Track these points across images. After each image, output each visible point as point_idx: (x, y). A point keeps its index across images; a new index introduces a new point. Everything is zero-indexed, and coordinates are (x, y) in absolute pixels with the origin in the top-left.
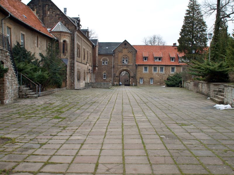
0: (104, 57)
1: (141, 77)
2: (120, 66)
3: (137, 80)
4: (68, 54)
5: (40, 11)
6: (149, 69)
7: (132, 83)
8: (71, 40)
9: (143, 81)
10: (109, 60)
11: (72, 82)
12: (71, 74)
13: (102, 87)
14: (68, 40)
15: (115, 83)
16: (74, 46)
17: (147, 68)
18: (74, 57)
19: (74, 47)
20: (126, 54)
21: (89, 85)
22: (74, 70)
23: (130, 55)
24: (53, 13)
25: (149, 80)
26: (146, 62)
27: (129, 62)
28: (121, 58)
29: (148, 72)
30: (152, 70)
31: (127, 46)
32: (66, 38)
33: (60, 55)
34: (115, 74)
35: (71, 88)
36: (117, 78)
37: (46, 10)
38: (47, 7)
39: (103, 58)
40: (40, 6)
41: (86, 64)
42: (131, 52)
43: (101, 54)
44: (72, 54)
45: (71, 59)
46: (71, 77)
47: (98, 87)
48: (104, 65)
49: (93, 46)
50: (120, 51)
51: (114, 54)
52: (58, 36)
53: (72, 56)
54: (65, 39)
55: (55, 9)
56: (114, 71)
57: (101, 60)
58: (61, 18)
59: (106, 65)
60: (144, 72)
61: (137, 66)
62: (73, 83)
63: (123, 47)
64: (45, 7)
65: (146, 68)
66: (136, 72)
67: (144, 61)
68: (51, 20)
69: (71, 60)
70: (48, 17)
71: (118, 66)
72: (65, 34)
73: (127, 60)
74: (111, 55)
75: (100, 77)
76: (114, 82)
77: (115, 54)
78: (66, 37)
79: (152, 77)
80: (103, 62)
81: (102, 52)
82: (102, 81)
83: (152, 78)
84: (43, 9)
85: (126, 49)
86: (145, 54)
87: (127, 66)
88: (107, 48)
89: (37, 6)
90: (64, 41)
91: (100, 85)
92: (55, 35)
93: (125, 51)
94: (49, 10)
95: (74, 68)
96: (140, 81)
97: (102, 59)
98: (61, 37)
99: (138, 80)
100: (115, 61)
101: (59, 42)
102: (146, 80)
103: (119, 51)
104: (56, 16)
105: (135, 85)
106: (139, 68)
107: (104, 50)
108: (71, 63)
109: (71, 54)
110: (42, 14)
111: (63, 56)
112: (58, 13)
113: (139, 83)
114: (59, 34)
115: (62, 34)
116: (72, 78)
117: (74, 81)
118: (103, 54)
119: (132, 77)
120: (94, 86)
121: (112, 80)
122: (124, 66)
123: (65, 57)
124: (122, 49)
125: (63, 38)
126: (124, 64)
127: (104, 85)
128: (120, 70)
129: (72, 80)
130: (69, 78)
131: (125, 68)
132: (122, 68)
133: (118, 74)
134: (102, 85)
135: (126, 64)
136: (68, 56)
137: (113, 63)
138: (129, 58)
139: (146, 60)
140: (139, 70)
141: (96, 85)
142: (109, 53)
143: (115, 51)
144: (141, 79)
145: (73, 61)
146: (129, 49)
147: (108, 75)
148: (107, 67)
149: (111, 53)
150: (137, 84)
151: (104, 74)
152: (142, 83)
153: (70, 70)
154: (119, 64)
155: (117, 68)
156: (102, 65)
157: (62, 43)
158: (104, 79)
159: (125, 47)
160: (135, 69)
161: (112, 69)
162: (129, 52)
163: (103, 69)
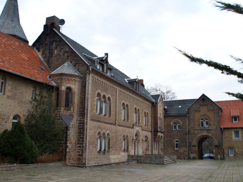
0: (175, 120)
1: (231, 146)
2: (197, 131)
3: (225, 151)
4: (74, 108)
5: (46, 51)
6: (242, 134)
7: (216, 156)
8: (82, 87)
9: (234, 152)
10: (182, 123)
11: (81, 153)
12: (80, 141)
13: (152, 162)
14: (75, 87)
15: (192, 156)
16: (85, 95)
17: (238, 132)
18: (84, 114)
19: (85, 97)
20: (205, 114)
21: (134, 158)
22: (83, 134)
23: (211, 115)
24: (60, 51)
26: (236, 124)
27: (210, 125)
28: (199, 119)
29: (240, 138)
31: (206, 103)
32: (72, 84)
33: (60, 109)
34: (190, 143)
35: (78, 164)
36: (193, 148)
37: (53, 48)
38: (54, 45)
40: (46, 45)
41: (133, 128)
42: (213, 110)
43: (171, 115)
44: (82, 109)
45: (80, 116)
46: (79, 145)
47: (147, 162)
48: (175, 131)
49: (153, 103)
50: (196, 110)
51: (188, 114)
52: (59, 81)
53: (82, 111)
54: (69, 85)
55: (63, 46)
56: (189, 139)
57: (171, 124)
58: (69, 56)
59: (177, 130)
60: (234, 138)
61: (223, 130)
62: (82, 156)
63: (200, 104)
64: (53, 44)
66: (222, 139)
67: (234, 122)
68: (58, 60)
69: (81, 118)
70: (55, 57)
71: (195, 131)
72: (70, 78)
73: (207, 122)
74: (185, 116)
75: (171, 147)
76: (190, 154)
77: (190, 115)
78: (71, 82)
80: (175, 127)
81: (172, 113)
84: (49, 47)
85: (205, 106)
86: (234, 113)
87: (208, 130)
88: (180, 107)
89: (44, 45)
90: (69, 89)
91: (149, 159)
92: (56, 80)
93: (204, 110)
94: (56, 48)
95: (83, 131)
96: (228, 152)
97: (172, 122)
98: (62, 82)
99: (226, 151)
100: (190, 125)
101: (60, 89)
102: (239, 151)
103: (195, 110)
104: (64, 55)
105: (221, 159)
106: (226, 133)
107: (175, 109)
108: (79, 123)
109: (80, 109)
110: (48, 55)
111: (65, 111)
112: (67, 50)
113: (228, 155)
114: (60, 77)
115: (64, 77)
116: (80, 147)
118: (174, 115)
119: (216, 146)
120: (142, 160)
121: (187, 151)
122: (203, 130)
123: (69, 113)
124: (199, 107)
125: (65, 83)
126: (204, 128)
127: (156, 158)
128: (198, 136)
129: (81, 150)
130: (76, 147)
131: (205, 134)
132: (201, 133)
133: (195, 142)
134: (153, 159)
135: (206, 128)
136: (73, 111)
137: (188, 127)
138: (210, 119)
139: (236, 120)
140: (227, 136)
141: (144, 159)
142: (182, 113)
143: (189, 110)
144: (230, 149)
145: (83, 120)
146: (209, 106)
147: (181, 144)
148: (179, 132)
149: (184, 113)
150: (224, 157)
151: (175, 143)
152: (233, 155)
153: (78, 133)
154: (196, 129)
155: (194, 134)
156: (174, 129)
157: (64, 91)
158: (176, 149)
159: (204, 104)
160: (219, 135)
161: (186, 135)
162: (210, 110)
163: (174, 136)
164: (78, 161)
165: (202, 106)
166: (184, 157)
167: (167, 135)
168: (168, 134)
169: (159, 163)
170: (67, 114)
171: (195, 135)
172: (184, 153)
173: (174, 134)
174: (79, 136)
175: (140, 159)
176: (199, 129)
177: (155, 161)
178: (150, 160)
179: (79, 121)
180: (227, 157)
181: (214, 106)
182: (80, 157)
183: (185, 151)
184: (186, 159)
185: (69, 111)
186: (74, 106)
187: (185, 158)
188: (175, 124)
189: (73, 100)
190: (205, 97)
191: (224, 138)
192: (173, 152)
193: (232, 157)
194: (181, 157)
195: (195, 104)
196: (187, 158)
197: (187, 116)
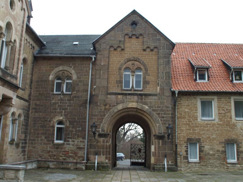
0: (61, 68)
1: (193, 137)
2: (114, 96)
3: (178, 150)
6: (219, 107)
7: (159, 161)
9: (201, 151)
10: (78, 77)
15: (97, 160)
17: (210, 103)
20: (136, 56)
23: (150, 59)
25: (221, 149)
26: (203, 84)
27: (146, 83)
28: (120, 69)
29: (215, 117)
30: (230, 111)
31: (139, 30)
34: (94, 126)
36: (102, 139)
39: (56, 70)
42: (155, 47)
50: (115, 47)
51: (95, 54)
56: (91, 115)
57: (51, 77)
59: (64, 94)
60: (200, 119)
61: (177, 98)
63: (126, 32)
65: (206, 105)
66: (174, 117)
67: (198, 81)
71: (109, 96)
73: (140, 76)
75: (43, 137)
76: (92, 157)
77: (98, 56)
79: (234, 137)
80: (59, 86)
81: (54, 51)
83: (230, 142)
85: (137, 38)
86: (199, 63)
87: (141, 95)
88: (76, 43)
93: (134, 46)
96: (187, 151)
97: (52, 72)
99: (181, 150)
100: (98, 80)
102: (212, 149)
105: (170, 169)
106: (184, 105)
107: (65, 47)
113: (186, 158)
118: (58, 55)
119: (160, 137)
121: (84, 148)
122: (129, 94)
124: (123, 39)
126: (130, 90)
128: (116, 110)
131: (134, 105)
132: (123, 102)
133: (106, 126)
135: (135, 90)
137: (91, 87)
138: (146, 70)
139: (204, 79)
140: (185, 112)
142: (80, 53)
144: (190, 143)
146: (145, 39)
147: (71, 129)
148: (68, 100)
149: (84, 53)
150: (176, 164)
151: (57, 126)
152: (197, 160)
154: (111, 91)
155: (105, 105)
156: (55, 92)
158: (56, 142)
159: (134, 33)
160: (168, 107)
161: (86, 108)
162: (148, 47)
163: (55, 109)
165: (130, 37)
166: (77, 163)
167: (36, 105)
168: (38, 103)
171: (107, 107)
172: (76, 154)
173: (55, 104)
176: (120, 92)
180: (183, 165)
181: (159, 40)
183: (80, 148)
184: (81, 170)
187: (79, 166)
188: (59, 78)
190: (139, 18)
191: (178, 118)
192: (49, 149)
193: (195, 163)
194: (68, 163)
196: (84, 168)
197: (92, 58)
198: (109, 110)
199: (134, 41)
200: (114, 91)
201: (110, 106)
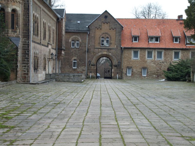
0: (74, 36)
1: (129, 66)
2: (97, 49)
3: (123, 71)
4: (19, 30)
6: (141, 54)
7: (115, 75)
8: (25, 9)
9: (132, 72)
10: (82, 41)
11: (26, 72)
12: (25, 61)
13: (70, 80)
14: (19, 9)
15: (91, 75)
16: (29, 18)
17: (138, 52)
18: (29, 36)
19: (29, 20)
20: (106, 32)
21: (51, 77)
22: (28, 54)
23: (112, 33)
25: (140, 71)
26: (136, 44)
27: (111, 44)
28: (100, 38)
29: (139, 58)
30: (145, 56)
31: (108, 20)
32: (17, 6)
33: (8, 31)
34: (90, 62)
35: (24, 81)
36: (93, 67)
39: (72, 37)
41: (48, 46)
42: (115, 28)
43: (69, 31)
44: (26, 31)
45: (24, 38)
46: (24, 65)
47: (65, 80)
48: (73, 48)
49: (58, 19)
50: (98, 28)
51: (89, 31)
52: (3, 2)
53: (25, 33)
54: (14, 7)
56: (88, 57)
57: (70, 41)
59: (76, 48)
60: (133, 58)
61: (123, 50)
62: (28, 74)
63: (102, 21)
65: (136, 53)
66: (121, 58)
67: (134, 42)
69: (25, 40)
71: (95, 49)
73: (108, 40)
74: (85, 33)
75: (68, 66)
76: (89, 74)
77: (90, 32)
78: (16, 4)
79: (146, 66)
80: (73, 44)
81: (71, 29)
82: (71, 72)
83: (144, 68)
85: (107, 24)
86: (135, 33)
87: (108, 49)
88: (79, 22)
90: (14, 11)
91: (68, 77)
93: (105, 28)
95: (28, 52)
96: (126, 72)
97: (70, 38)
98: (8, 4)
99: (124, 71)
100: (91, 43)
101: (6, 11)
102: (136, 71)
103: (96, 28)
105: (119, 78)
106: (126, 53)
107: (74, 25)
108: (24, 44)
109: (24, 31)
111: (12, 33)
113: (126, 74)
116: (25, 66)
117: (28, 71)
118: (73, 31)
119: (116, 66)
120: (59, 79)
121: (85, 70)
122: (104, 49)
123: (16, 35)
124: (101, 24)
125: (11, 5)
126: (104, 47)
127: (74, 77)
128: (98, 55)
129: (26, 69)
130: (21, 67)
131: (105, 53)
132: (101, 52)
133: (94, 61)
134: (71, 78)
135: (106, 47)
136: (19, 33)
137: (88, 46)
138: (111, 38)
139: (136, 41)
140: (126, 56)
141: (62, 77)
142: (82, 30)
143: (90, 27)
144: (128, 68)
145: (27, 41)
146: (111, 24)
147: (80, 62)
148: (78, 51)
149: (84, 30)
150: (122, 77)
151: (73, 61)
152: (130, 75)
153: (23, 54)
154: (96, 47)
155: (94, 53)
156: (72, 47)
157: (10, 12)
158: (73, 68)
159: (106, 21)
160: (119, 54)
161: (86, 54)
162: (112, 28)
163: (73, 54)
164: (23, 79)
165: (104, 23)
169: (77, 81)
170: (14, 35)
171: (94, 54)
173: (72, 52)
174: (24, 56)
175: (58, 78)
176: (100, 48)
177: (73, 79)
178: (68, 79)
179: (23, 42)
180: (125, 77)
181: (116, 25)
182: (25, 75)
183: (84, 70)
185: (16, 33)
186: (20, 28)
188: (73, 41)
189: (19, 22)
190: (108, 14)
191: (123, 58)
193: (130, 76)
195: (96, 21)
197: (88, 33)
198: (95, 55)
199: (106, 25)
200: (97, 47)
201: (96, 53)
